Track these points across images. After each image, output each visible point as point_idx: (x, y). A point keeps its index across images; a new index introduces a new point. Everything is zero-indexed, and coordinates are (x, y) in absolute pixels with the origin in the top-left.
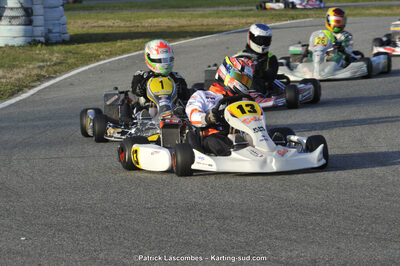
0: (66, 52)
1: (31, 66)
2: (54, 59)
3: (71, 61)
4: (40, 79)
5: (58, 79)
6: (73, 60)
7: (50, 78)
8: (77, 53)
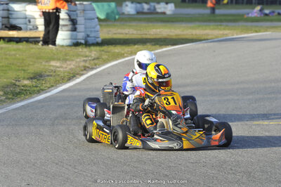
0: (101, 51)
1: (78, 60)
2: (93, 55)
3: (105, 57)
4: (86, 69)
5: (98, 70)
6: (106, 57)
7: (92, 69)
8: (108, 52)
